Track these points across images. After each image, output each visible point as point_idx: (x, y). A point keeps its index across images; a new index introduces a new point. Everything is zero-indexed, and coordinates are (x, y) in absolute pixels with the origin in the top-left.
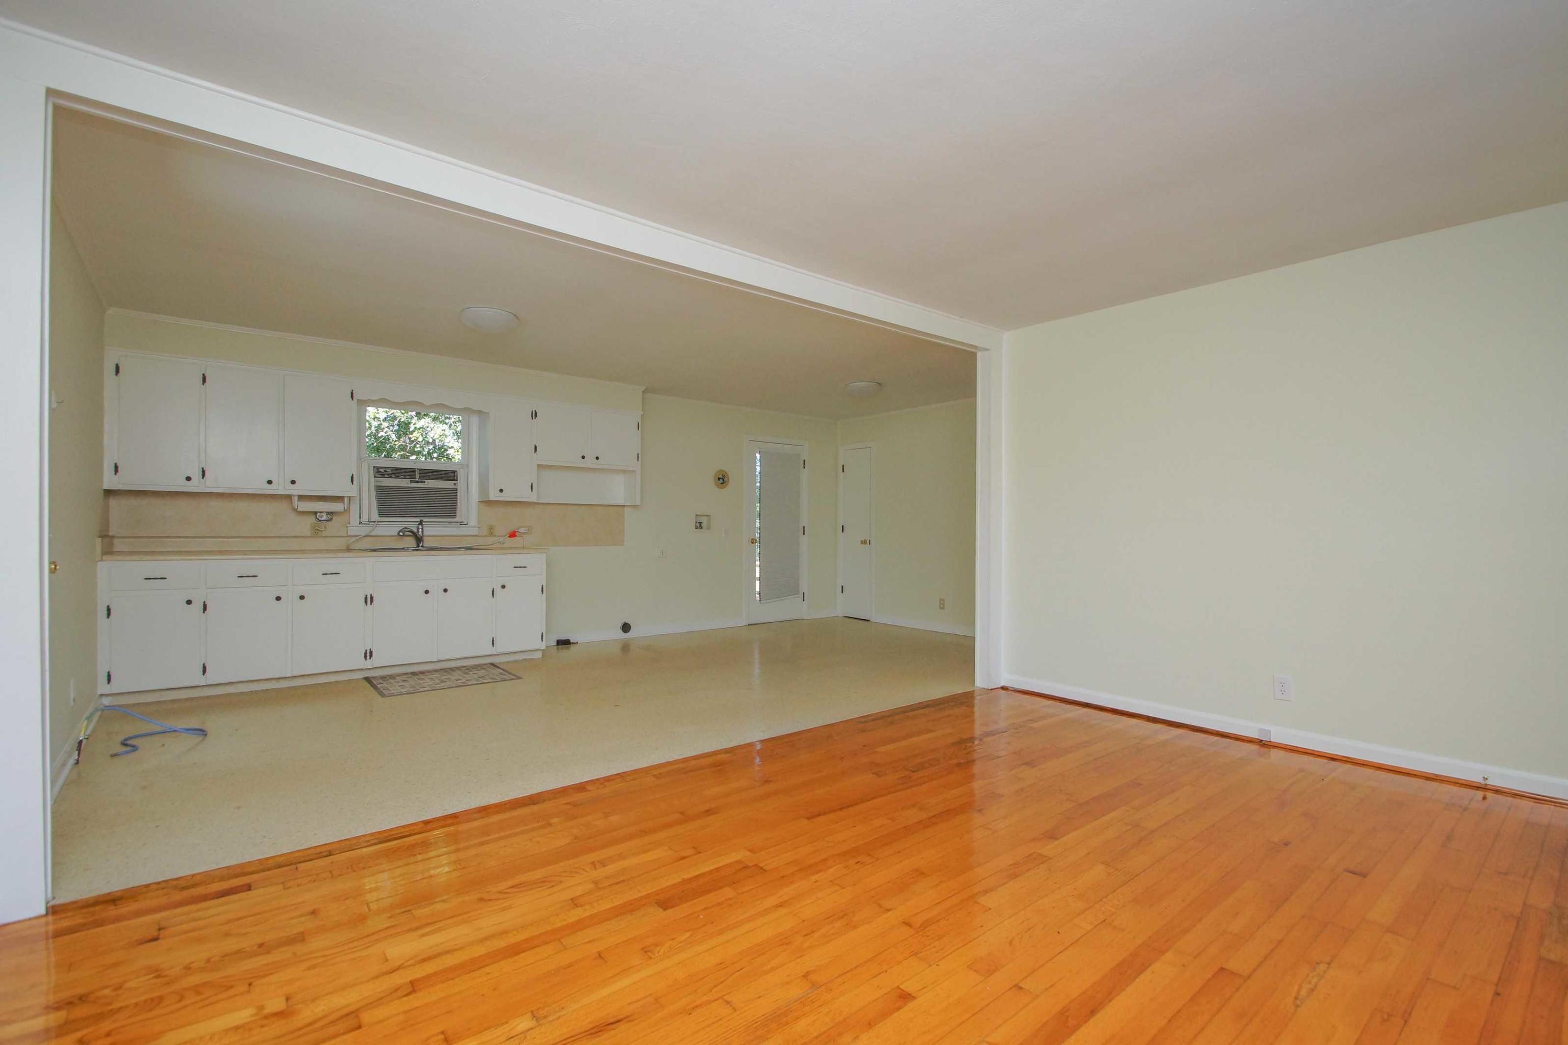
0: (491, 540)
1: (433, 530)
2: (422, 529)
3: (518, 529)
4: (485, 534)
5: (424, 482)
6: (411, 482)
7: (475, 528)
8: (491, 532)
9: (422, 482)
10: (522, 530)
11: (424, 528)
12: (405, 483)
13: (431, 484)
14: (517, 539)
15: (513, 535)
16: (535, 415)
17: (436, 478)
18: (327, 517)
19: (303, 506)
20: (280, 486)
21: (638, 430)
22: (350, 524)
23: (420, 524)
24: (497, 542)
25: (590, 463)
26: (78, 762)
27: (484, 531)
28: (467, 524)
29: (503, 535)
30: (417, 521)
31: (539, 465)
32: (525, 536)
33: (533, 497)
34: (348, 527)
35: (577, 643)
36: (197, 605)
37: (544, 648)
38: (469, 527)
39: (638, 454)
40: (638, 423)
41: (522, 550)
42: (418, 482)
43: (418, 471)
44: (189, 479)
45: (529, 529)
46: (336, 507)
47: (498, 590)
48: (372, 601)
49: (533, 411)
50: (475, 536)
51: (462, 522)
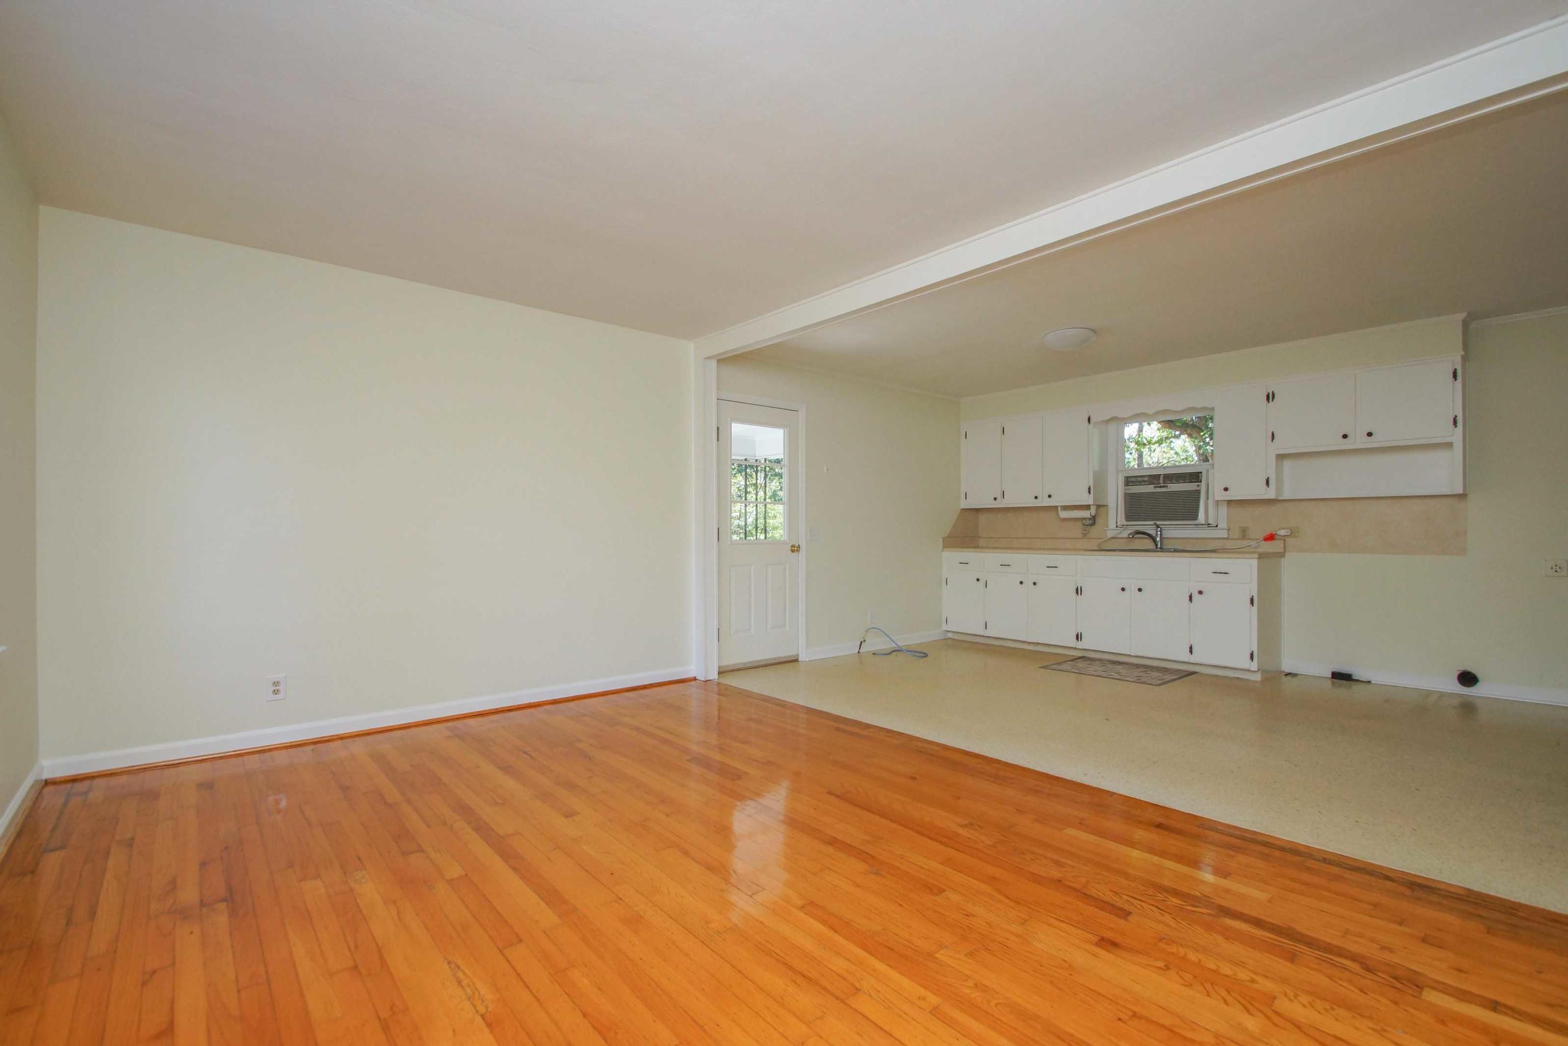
0: (1245, 543)
1: (1174, 531)
2: (1161, 532)
3: (1276, 531)
4: (1238, 537)
5: (1167, 486)
6: (1155, 487)
7: (1224, 530)
8: (1244, 533)
9: (1164, 487)
10: (1281, 533)
11: (1163, 531)
12: (1150, 489)
13: (1174, 487)
15: (1270, 537)
16: (1270, 397)
17: (1178, 482)
18: (1089, 522)
19: (1064, 514)
20: (1042, 500)
21: (1457, 381)
22: (1108, 527)
23: (1159, 527)
24: (1250, 545)
25: (1359, 441)
26: (859, 652)
27: (1236, 533)
28: (1217, 526)
29: (1258, 538)
30: (1156, 524)
31: (1279, 455)
32: (1284, 540)
33: (1271, 494)
34: (1106, 530)
35: (1368, 682)
36: (982, 583)
37: (1256, 670)
38: (1217, 529)
39: (1456, 416)
40: (1456, 370)
41: (1282, 555)
42: (1161, 487)
43: (1162, 477)
44: (995, 499)
45: (1289, 531)
46: (1086, 514)
47: (1196, 596)
48: (1081, 592)
49: (1269, 394)
50: (1226, 539)
51: (1209, 524)
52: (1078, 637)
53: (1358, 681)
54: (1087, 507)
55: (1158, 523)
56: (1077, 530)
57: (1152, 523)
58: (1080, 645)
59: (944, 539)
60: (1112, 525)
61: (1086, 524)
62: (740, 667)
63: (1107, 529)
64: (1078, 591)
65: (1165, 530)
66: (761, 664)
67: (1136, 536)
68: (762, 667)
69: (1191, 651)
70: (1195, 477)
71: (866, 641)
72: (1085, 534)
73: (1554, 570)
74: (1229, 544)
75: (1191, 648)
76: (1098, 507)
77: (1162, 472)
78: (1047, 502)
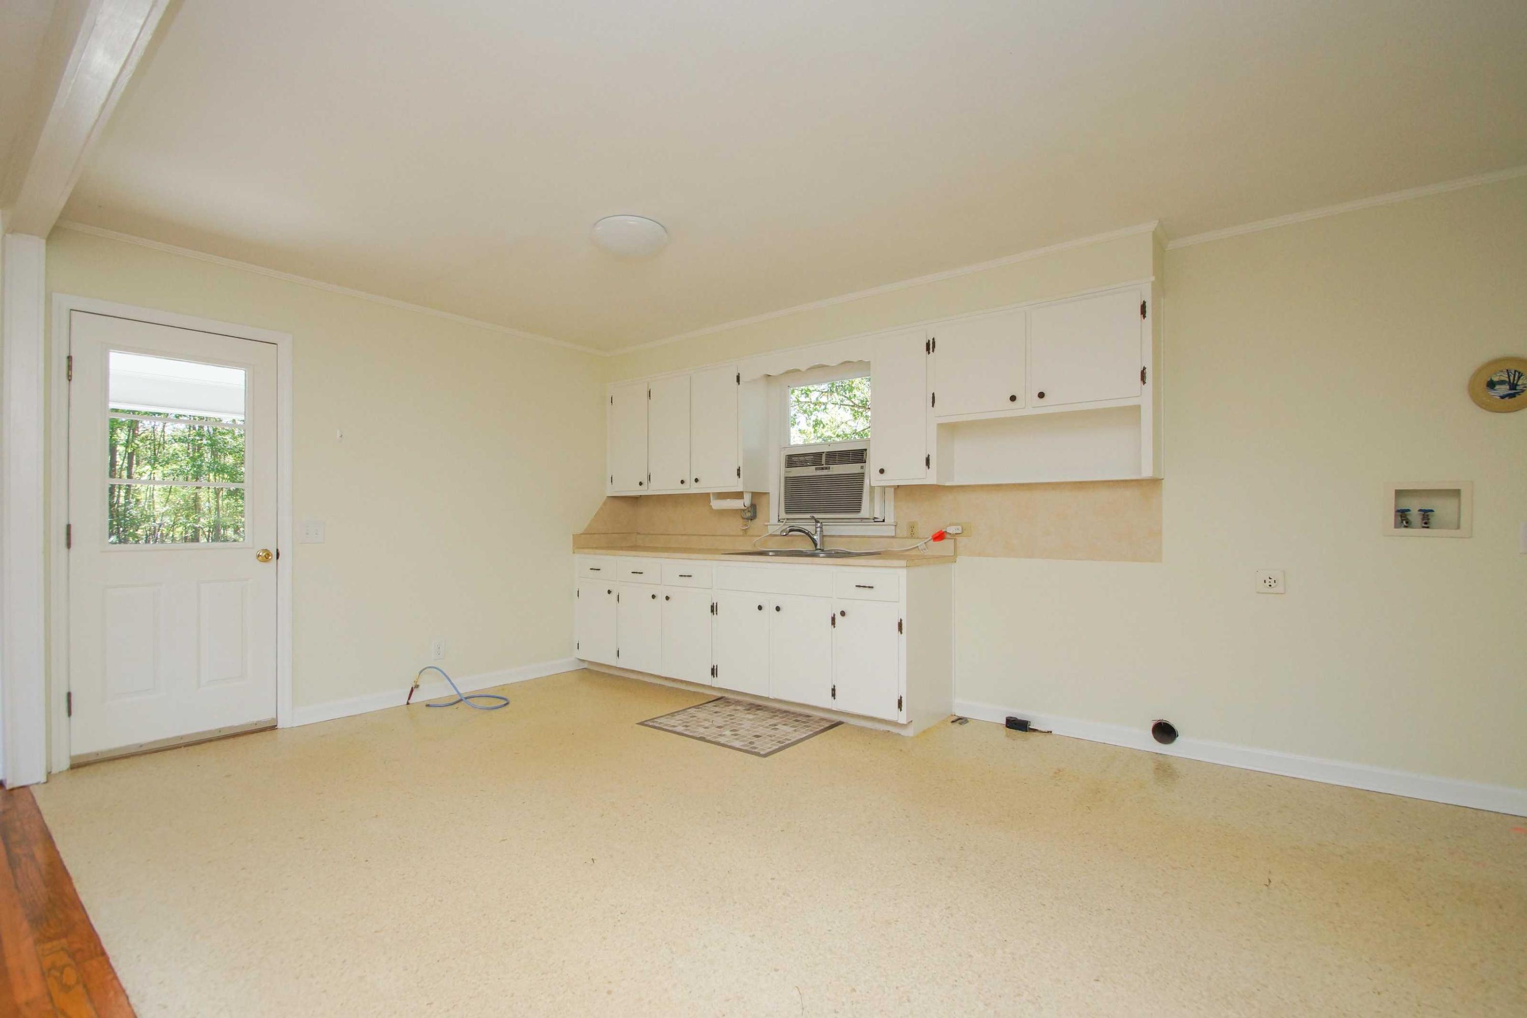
0: (910, 543)
1: (837, 527)
2: (821, 528)
3: (946, 528)
4: (905, 536)
5: (829, 468)
6: (816, 469)
7: (891, 527)
8: (911, 530)
9: (826, 468)
10: (951, 530)
11: (824, 527)
12: (810, 471)
13: (838, 469)
14: (944, 542)
15: (940, 536)
16: (930, 346)
17: (841, 462)
18: (749, 515)
19: (717, 504)
20: (690, 487)
21: (1145, 318)
22: (769, 522)
23: (818, 522)
24: (918, 547)
25: (1028, 406)
26: (408, 704)
27: (903, 531)
28: (884, 521)
29: (926, 537)
30: (813, 517)
31: (941, 424)
32: (955, 539)
33: (930, 478)
34: (767, 526)
35: (1048, 732)
36: (614, 596)
37: (905, 722)
38: (884, 525)
39: (1144, 368)
40: (1144, 303)
41: (953, 559)
42: (823, 469)
43: (824, 456)
44: (641, 484)
45: (960, 528)
46: (738, 504)
47: (838, 618)
48: (717, 611)
49: (929, 341)
50: (893, 537)
51: (875, 518)
52: (714, 672)
53: (1035, 730)
54: (739, 495)
55: (817, 516)
56: (737, 524)
57: (808, 516)
58: (717, 682)
59: (576, 538)
60: (774, 520)
61: (746, 517)
62: (117, 754)
63: (769, 523)
64: (713, 609)
65: (825, 525)
66: (182, 741)
67: (790, 533)
68: (185, 746)
69: (834, 695)
70: (859, 456)
71: (420, 687)
72: (745, 530)
73: (1267, 584)
74: (896, 546)
75: (834, 690)
76: (755, 495)
77: (826, 449)
78: (695, 489)
